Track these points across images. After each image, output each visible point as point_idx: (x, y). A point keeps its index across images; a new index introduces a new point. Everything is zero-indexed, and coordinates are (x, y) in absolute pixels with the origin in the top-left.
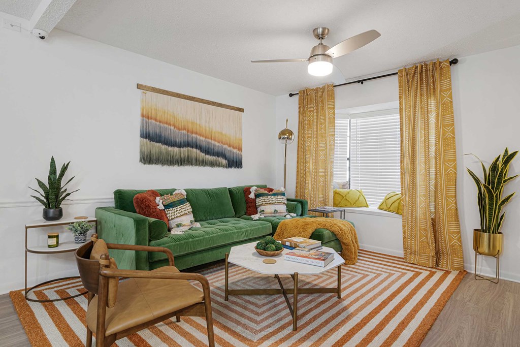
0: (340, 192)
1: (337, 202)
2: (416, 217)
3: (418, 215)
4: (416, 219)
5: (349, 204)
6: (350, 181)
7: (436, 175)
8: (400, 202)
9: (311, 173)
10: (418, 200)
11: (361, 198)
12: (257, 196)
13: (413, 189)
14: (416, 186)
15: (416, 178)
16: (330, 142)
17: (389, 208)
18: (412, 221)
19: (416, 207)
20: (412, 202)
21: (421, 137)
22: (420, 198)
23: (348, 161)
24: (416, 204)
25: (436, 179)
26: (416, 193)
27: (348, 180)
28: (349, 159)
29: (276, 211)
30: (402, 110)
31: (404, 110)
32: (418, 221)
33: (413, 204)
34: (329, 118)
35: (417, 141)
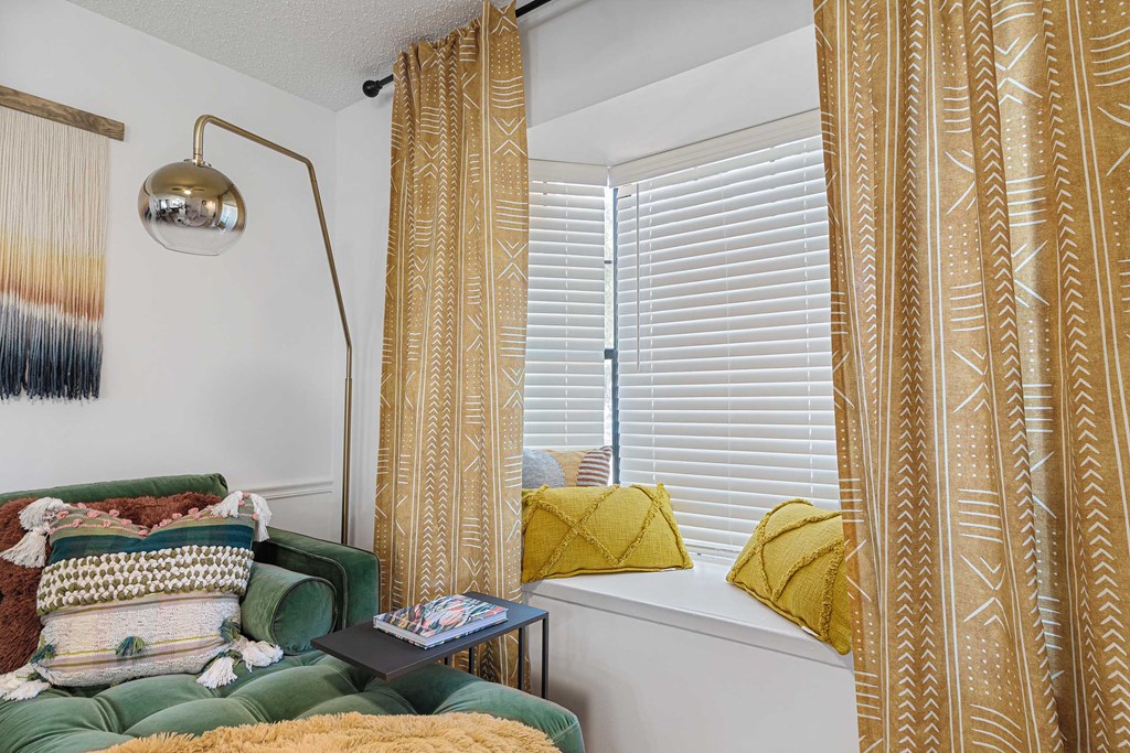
0: (559, 501)
1: (541, 556)
2: (942, 686)
3: (954, 670)
4: (942, 700)
5: (595, 562)
6: (616, 448)
7: (1052, 416)
8: (834, 572)
9: (420, 415)
10: (949, 576)
11: (658, 527)
12: (61, 549)
13: (917, 507)
14: (931, 486)
15: (928, 439)
16: (499, 267)
17: (780, 595)
18: (919, 716)
19: (937, 623)
20: (916, 592)
21: (949, 193)
22: (958, 562)
23: (609, 362)
24: (936, 602)
25: (1052, 443)
26: (934, 534)
27: (608, 441)
28: (610, 354)
29: (130, 649)
30: (833, 53)
31: (842, 61)
32: (957, 711)
33: (923, 600)
34: (500, 158)
35: (921, 219)
